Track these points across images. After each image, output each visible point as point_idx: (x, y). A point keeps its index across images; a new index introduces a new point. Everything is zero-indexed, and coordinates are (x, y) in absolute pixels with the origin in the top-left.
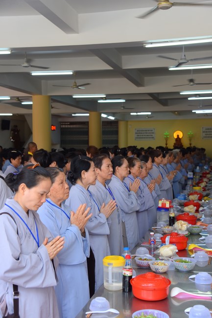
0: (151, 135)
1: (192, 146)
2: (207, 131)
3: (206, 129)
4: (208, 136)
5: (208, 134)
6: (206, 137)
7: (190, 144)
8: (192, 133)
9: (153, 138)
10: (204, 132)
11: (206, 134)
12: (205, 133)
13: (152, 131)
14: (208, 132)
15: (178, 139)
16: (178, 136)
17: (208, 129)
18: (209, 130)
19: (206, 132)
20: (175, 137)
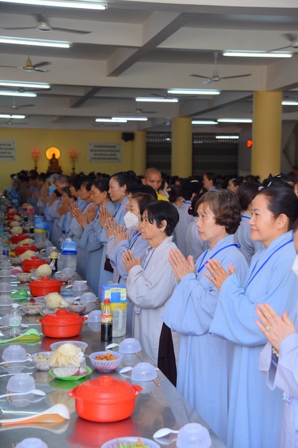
0: (9, 153)
1: (77, 172)
2: (97, 149)
3: (95, 146)
4: (97, 157)
5: (98, 155)
6: (95, 158)
7: (74, 169)
8: (75, 152)
9: (12, 157)
10: (92, 151)
11: (95, 155)
12: (94, 152)
13: (10, 145)
14: (98, 151)
15: (54, 160)
16: (54, 155)
17: (98, 146)
18: (100, 149)
19: (95, 151)
20: (49, 156)
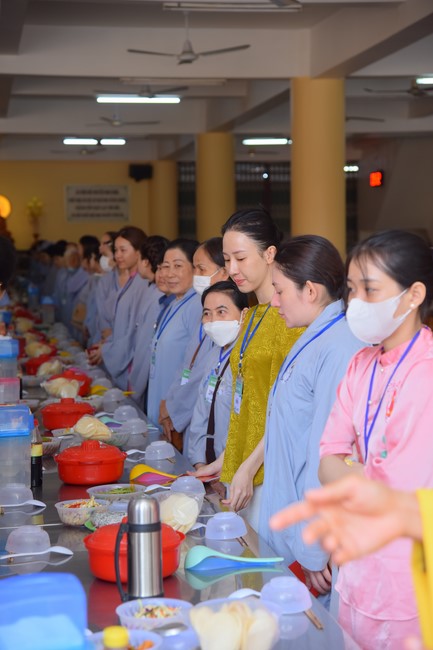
2: (81, 196)
3: (78, 192)
4: (83, 212)
5: (83, 208)
6: (78, 215)
7: (37, 235)
8: (39, 204)
10: (72, 200)
11: (78, 208)
12: (76, 204)
14: (85, 200)
17: (84, 192)
18: (87, 196)
19: (79, 200)
